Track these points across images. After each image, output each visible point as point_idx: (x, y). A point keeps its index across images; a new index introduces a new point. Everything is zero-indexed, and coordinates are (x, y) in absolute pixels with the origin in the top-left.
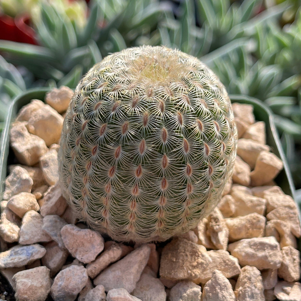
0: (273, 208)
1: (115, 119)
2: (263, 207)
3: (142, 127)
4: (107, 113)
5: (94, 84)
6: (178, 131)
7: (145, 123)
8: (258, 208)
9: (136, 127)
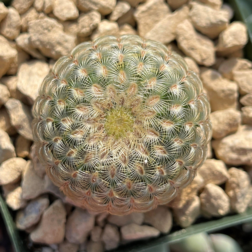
0: (245, 94)
1: (99, 192)
2: (236, 95)
3: (127, 193)
4: (88, 186)
5: (61, 152)
6: (162, 183)
7: (129, 187)
8: (231, 98)
9: (122, 194)
